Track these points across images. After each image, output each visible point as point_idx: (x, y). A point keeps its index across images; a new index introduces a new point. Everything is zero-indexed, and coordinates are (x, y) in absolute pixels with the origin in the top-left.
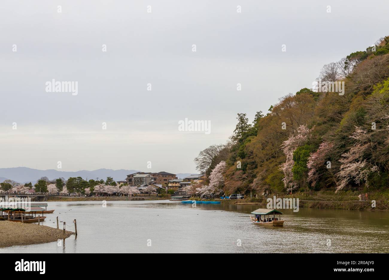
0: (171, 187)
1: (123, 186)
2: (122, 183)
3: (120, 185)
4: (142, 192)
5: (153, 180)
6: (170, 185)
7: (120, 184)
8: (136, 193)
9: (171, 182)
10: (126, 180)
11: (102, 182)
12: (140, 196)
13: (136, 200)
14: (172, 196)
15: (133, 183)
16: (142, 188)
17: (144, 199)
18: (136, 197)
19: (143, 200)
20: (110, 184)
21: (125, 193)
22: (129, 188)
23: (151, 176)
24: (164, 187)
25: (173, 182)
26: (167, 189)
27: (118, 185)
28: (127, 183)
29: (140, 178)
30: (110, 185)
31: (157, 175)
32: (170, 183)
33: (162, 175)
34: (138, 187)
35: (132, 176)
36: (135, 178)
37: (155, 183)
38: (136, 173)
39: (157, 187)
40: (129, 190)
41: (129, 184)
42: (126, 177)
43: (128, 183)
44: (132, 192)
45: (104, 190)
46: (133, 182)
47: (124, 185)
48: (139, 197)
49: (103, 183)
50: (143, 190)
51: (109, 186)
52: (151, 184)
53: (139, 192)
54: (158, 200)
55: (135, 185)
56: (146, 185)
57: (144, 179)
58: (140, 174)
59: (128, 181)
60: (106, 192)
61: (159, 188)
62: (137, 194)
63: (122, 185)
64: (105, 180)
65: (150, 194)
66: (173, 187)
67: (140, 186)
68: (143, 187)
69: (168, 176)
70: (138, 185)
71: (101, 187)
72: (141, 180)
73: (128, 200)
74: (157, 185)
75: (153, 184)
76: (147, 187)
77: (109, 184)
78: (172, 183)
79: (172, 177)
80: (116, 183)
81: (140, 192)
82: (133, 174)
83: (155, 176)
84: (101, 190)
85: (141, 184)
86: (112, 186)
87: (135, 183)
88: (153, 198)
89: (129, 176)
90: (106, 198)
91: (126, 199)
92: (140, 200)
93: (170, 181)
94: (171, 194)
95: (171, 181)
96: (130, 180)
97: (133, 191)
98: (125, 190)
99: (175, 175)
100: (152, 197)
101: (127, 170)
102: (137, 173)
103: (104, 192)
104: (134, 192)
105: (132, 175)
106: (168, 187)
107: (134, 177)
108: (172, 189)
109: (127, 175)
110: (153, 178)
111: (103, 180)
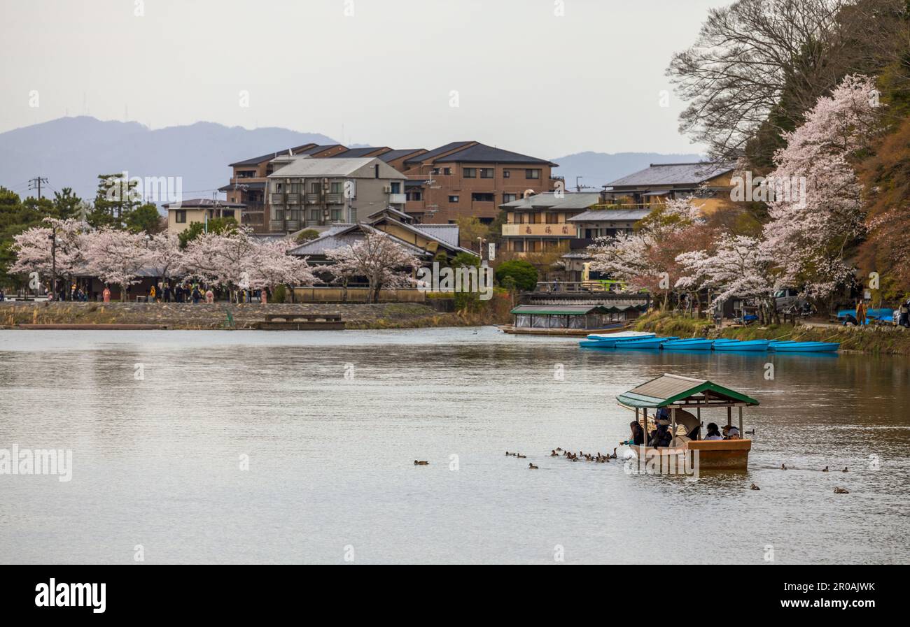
0: (518, 241)
1: (205, 236)
2: (201, 218)
3: (187, 226)
4: (326, 277)
5: (400, 198)
6: (511, 229)
7: (184, 221)
8: (289, 278)
9: (519, 213)
10: (223, 197)
11: (66, 206)
12: (314, 300)
13: (289, 324)
14: (526, 300)
15: (273, 216)
16: (330, 250)
17: (337, 318)
18: (285, 309)
19: (335, 324)
20: (119, 221)
21: (216, 278)
22: (242, 248)
23: (390, 172)
24: (475, 246)
25: (535, 213)
26: (492, 255)
27: (176, 229)
28: (228, 213)
29: (319, 183)
30: (116, 224)
31: (428, 163)
32: (511, 218)
33: (458, 162)
34: (300, 241)
35: (263, 166)
36: (282, 183)
37: (417, 218)
38: (290, 146)
39: (427, 240)
40: (246, 261)
41: (246, 219)
42: (227, 176)
43: (238, 215)
44: (265, 277)
45: (79, 260)
46: (273, 210)
47: (210, 231)
48: (304, 308)
49: (71, 211)
50: (333, 262)
51: (108, 235)
52: (384, 223)
53: (307, 274)
54: (428, 324)
55: (284, 231)
56: (355, 232)
57: (345, 188)
58: (313, 156)
59: (237, 202)
60: (91, 269)
61: (441, 247)
62: (291, 286)
63: (196, 229)
64: (87, 195)
65: (379, 286)
66: (533, 241)
67: (313, 235)
68: (331, 240)
69: (499, 170)
70: (302, 225)
71: (59, 239)
72: (321, 198)
73: (237, 326)
74: (426, 232)
75: (402, 220)
76: (358, 244)
77: (110, 220)
78: (526, 219)
79: (529, 177)
80: (163, 212)
81: (316, 274)
82: (272, 156)
83: (414, 168)
84: (61, 257)
85: (322, 224)
86: (132, 233)
87: (281, 215)
88: (401, 316)
89: (244, 170)
90: (94, 309)
91: (219, 316)
92: (311, 324)
93: (513, 203)
94: (519, 287)
95: (523, 204)
96: (253, 197)
97: (272, 265)
98: (218, 261)
99: (550, 165)
100: (389, 308)
101: (239, 129)
102: (298, 151)
103: (78, 270)
104: (272, 273)
105: (268, 164)
106: (500, 241)
107: (279, 172)
108: (523, 255)
109: (231, 165)
110: (399, 181)
111: (74, 194)
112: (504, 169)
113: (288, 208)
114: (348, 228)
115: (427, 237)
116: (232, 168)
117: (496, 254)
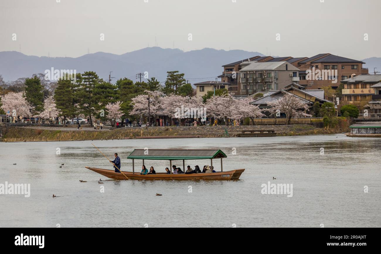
0: (349, 96)
1: (214, 97)
2: (211, 89)
3: (205, 93)
4: (267, 114)
5: (297, 79)
6: (346, 91)
7: (203, 90)
8: (251, 114)
9: (349, 84)
10: (220, 80)
11: (153, 85)
12: (262, 124)
13: (252, 134)
14: (354, 122)
15: (242, 87)
16: (269, 102)
17: (273, 131)
18: (250, 128)
19: (272, 134)
20: (176, 91)
21: (219, 115)
22: (230, 102)
23: (292, 68)
24: (331, 99)
25: (356, 84)
26: (338, 103)
27: (200, 95)
28: (222, 87)
29: (261, 73)
30: (175, 93)
31: (309, 63)
32: (346, 86)
33: (322, 62)
34: (255, 98)
35: (237, 66)
36: (246, 73)
37: (305, 87)
38: (248, 57)
39: (311, 97)
40: (232, 108)
41: (230, 89)
42: (221, 71)
43: (227, 87)
44: (241, 114)
45: (160, 108)
46: (242, 86)
47: (216, 95)
48: (258, 127)
49: (155, 87)
50: (270, 107)
51: (173, 97)
52: (292, 89)
53: (259, 112)
54: (312, 133)
55: (247, 94)
56: (279, 94)
57: (273, 74)
58: (259, 61)
59: (226, 82)
60: (165, 112)
61: (317, 100)
62: (252, 118)
63: (210, 95)
64: (162, 80)
65: (290, 117)
66: (356, 96)
67: (260, 96)
68: (269, 97)
69: (340, 66)
70: (255, 92)
71: (151, 100)
72: (263, 80)
73: (229, 136)
74: (310, 93)
75: (300, 88)
76: (281, 99)
77: (172, 91)
78: (352, 86)
79: (353, 68)
80: (194, 87)
81: (263, 112)
82: (241, 62)
83: (302, 66)
84: (152, 108)
85: (263, 91)
86: (183, 96)
87: (246, 87)
88: (300, 130)
89: (229, 68)
90: (167, 130)
91: (221, 132)
92: (262, 134)
93: (346, 80)
94: (351, 116)
95: (351, 80)
96: (232, 80)
97: (243, 109)
98: (220, 107)
99: (362, 63)
100: (295, 126)
101: (222, 51)
102: (252, 59)
103: (160, 113)
104: (243, 112)
105: (239, 66)
106: (341, 96)
107: (244, 69)
108: (351, 102)
109: (223, 66)
110: (296, 72)
111: (156, 80)
112: (342, 65)
113: (248, 84)
114: (276, 92)
115: (311, 95)
116: (223, 67)
117: (339, 102)
